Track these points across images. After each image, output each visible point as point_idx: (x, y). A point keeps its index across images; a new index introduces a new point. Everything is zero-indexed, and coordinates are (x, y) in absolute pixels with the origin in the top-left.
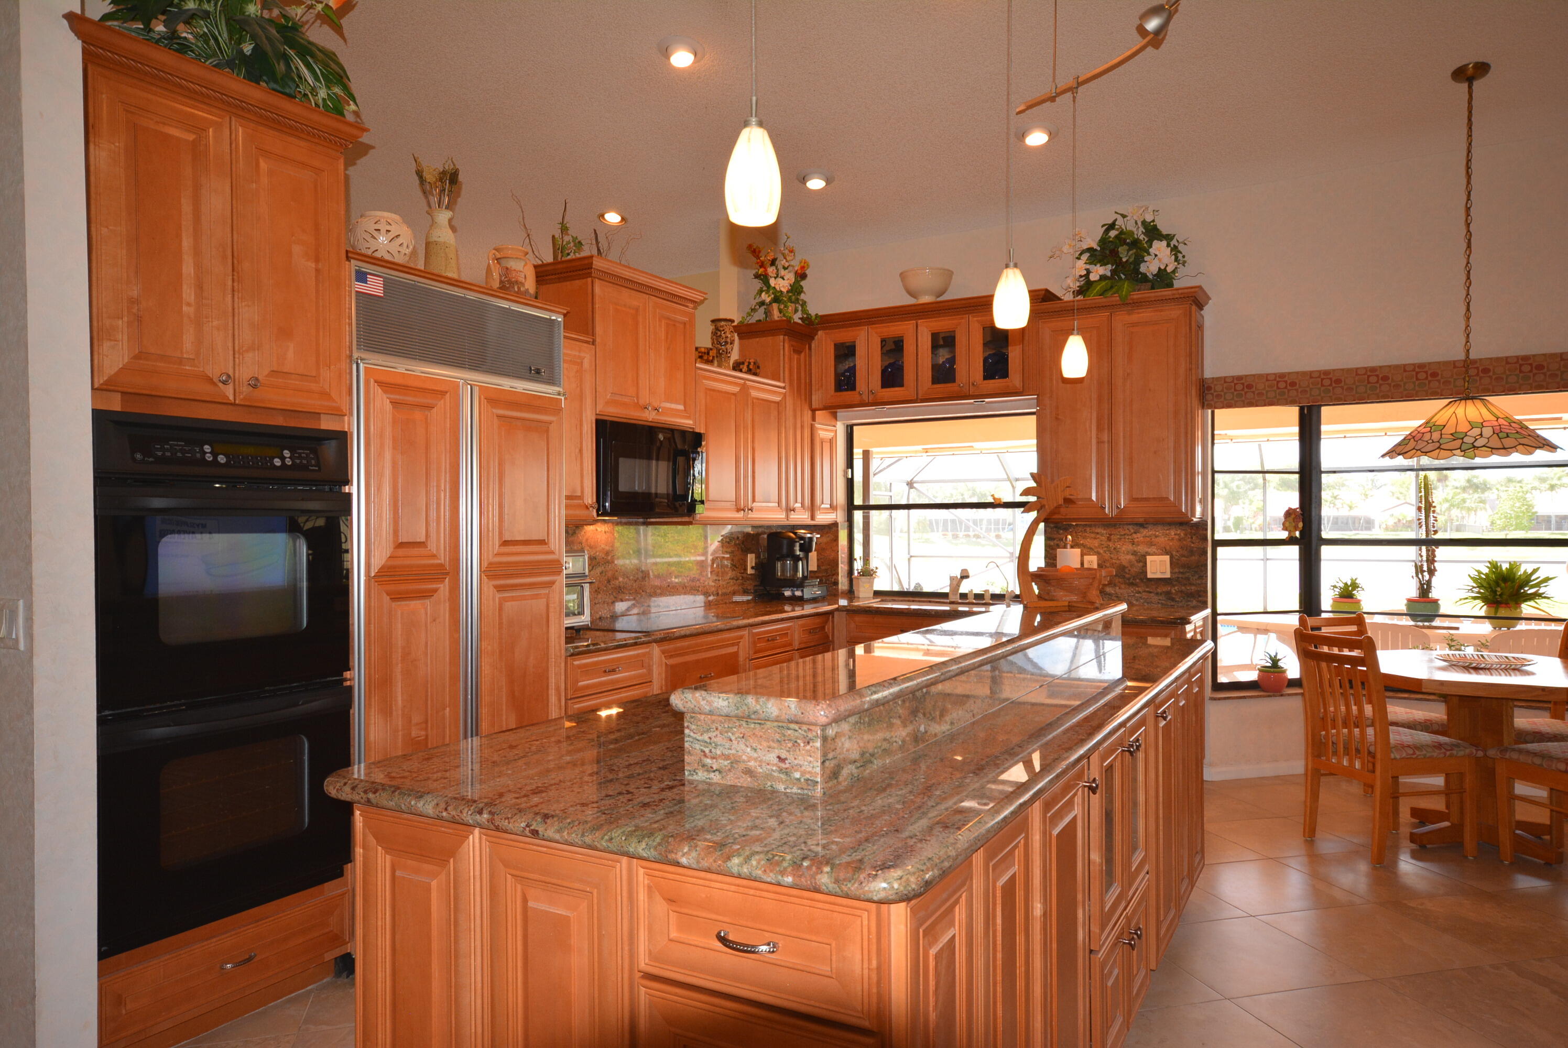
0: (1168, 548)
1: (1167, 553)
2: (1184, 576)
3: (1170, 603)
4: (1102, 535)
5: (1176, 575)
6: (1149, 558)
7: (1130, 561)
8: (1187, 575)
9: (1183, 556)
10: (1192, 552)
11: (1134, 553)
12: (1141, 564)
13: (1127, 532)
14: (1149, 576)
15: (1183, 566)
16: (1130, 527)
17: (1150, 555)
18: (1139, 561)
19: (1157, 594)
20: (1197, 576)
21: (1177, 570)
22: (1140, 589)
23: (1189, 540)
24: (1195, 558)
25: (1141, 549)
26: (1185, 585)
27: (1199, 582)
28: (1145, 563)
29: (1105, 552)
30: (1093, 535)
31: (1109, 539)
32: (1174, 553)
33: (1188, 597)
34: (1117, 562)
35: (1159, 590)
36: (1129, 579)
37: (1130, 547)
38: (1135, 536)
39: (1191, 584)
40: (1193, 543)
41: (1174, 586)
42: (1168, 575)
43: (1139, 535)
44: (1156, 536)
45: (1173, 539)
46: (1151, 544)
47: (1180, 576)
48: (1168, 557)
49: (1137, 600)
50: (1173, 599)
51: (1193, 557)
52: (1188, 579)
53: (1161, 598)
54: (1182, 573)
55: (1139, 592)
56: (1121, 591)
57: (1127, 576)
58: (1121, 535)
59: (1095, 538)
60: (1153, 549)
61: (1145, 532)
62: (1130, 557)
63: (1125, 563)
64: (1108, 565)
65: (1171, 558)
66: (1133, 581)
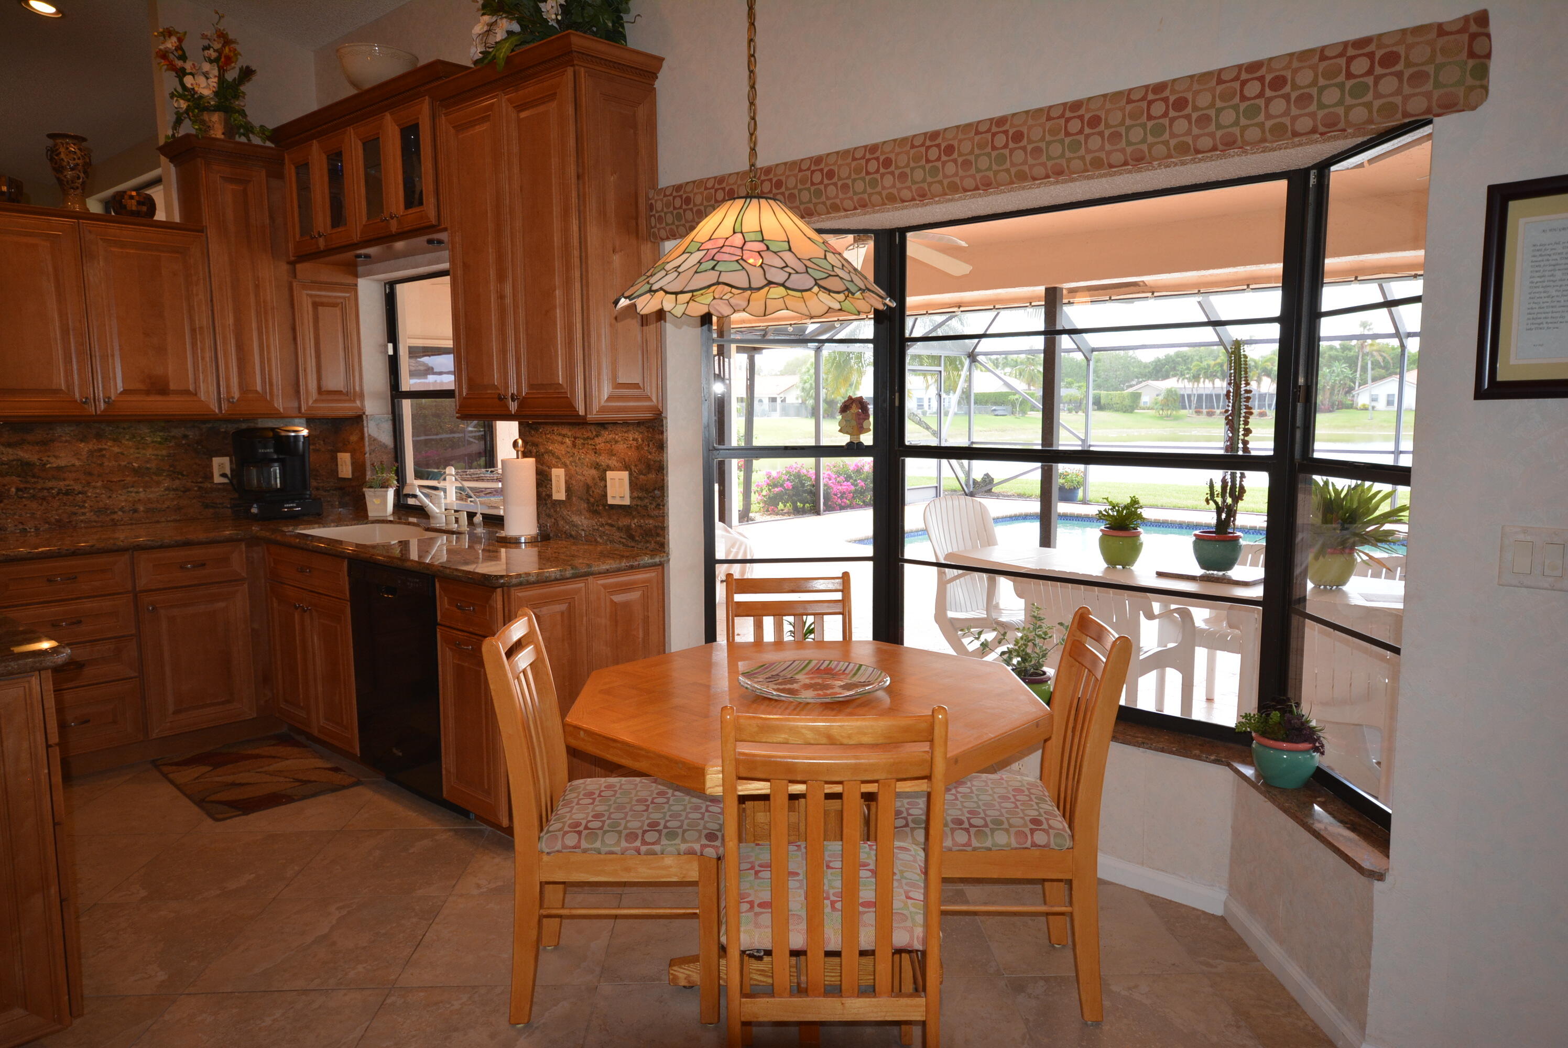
0: (627, 460)
1: (626, 468)
2: (643, 504)
3: (628, 541)
4: (568, 438)
5: (635, 503)
6: (609, 474)
7: (593, 479)
8: (646, 502)
9: (641, 473)
10: (649, 468)
11: (597, 466)
12: (602, 484)
13: (589, 434)
14: (610, 501)
15: (642, 488)
16: (593, 428)
17: (610, 469)
18: (600, 479)
19: (618, 528)
20: (656, 505)
21: (635, 494)
22: (602, 521)
23: (646, 448)
24: (652, 476)
25: (603, 460)
26: (643, 517)
27: (656, 513)
28: (606, 482)
29: (571, 463)
30: (560, 438)
31: (574, 445)
32: (633, 468)
33: (646, 535)
34: (583, 479)
35: (620, 524)
36: (592, 504)
37: (593, 458)
38: (597, 440)
39: (650, 517)
40: (650, 453)
41: (634, 518)
42: (627, 502)
43: (600, 441)
44: (616, 442)
45: (631, 447)
46: (611, 453)
47: (639, 503)
48: (627, 474)
49: (600, 537)
50: (632, 537)
52: (645, 507)
53: (622, 534)
54: (641, 499)
55: (602, 525)
56: (586, 522)
57: (591, 500)
58: (585, 441)
59: (562, 443)
60: (613, 462)
61: (606, 437)
62: (593, 472)
63: (589, 481)
64: (574, 482)
65: (630, 475)
66: (595, 508)
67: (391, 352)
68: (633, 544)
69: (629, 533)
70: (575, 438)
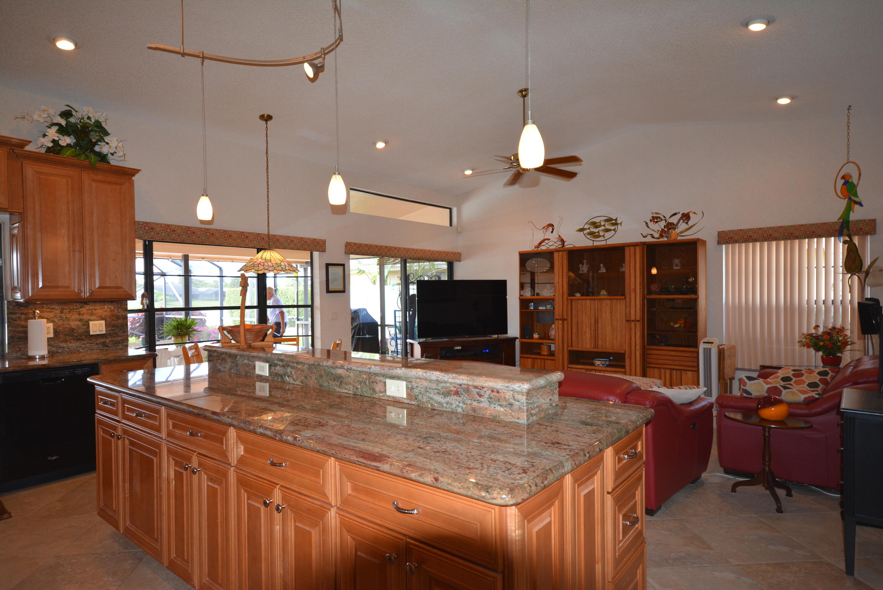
0: (103, 316)
1: (102, 319)
2: (114, 332)
3: (105, 348)
4: (56, 309)
5: (109, 332)
6: (91, 323)
7: (78, 325)
8: (116, 331)
9: (113, 320)
10: (118, 318)
11: (81, 320)
12: (85, 327)
13: (75, 307)
14: (92, 333)
15: (113, 326)
16: (78, 304)
17: (91, 320)
18: (83, 325)
19: (97, 344)
20: (122, 331)
21: (109, 329)
22: (85, 342)
23: (117, 311)
25: (86, 317)
26: (114, 337)
28: (89, 326)
29: (59, 320)
30: (49, 310)
31: (62, 312)
32: (107, 319)
33: (116, 343)
34: (68, 326)
35: (98, 342)
37: (77, 317)
38: (81, 310)
39: (118, 336)
40: (119, 313)
41: (108, 338)
42: (104, 332)
43: (83, 309)
44: (96, 310)
45: (106, 311)
46: (92, 314)
47: (112, 332)
48: (104, 321)
49: (83, 349)
50: (107, 346)
51: (119, 321)
52: (116, 333)
53: (99, 346)
54: (113, 330)
55: (85, 344)
56: (72, 345)
57: (76, 335)
58: (71, 309)
59: (51, 312)
60: (94, 317)
61: (88, 307)
62: (77, 323)
63: (73, 327)
64: (61, 329)
65: (106, 322)
66: (79, 337)
68: (107, 348)
69: (104, 344)
70: (63, 309)
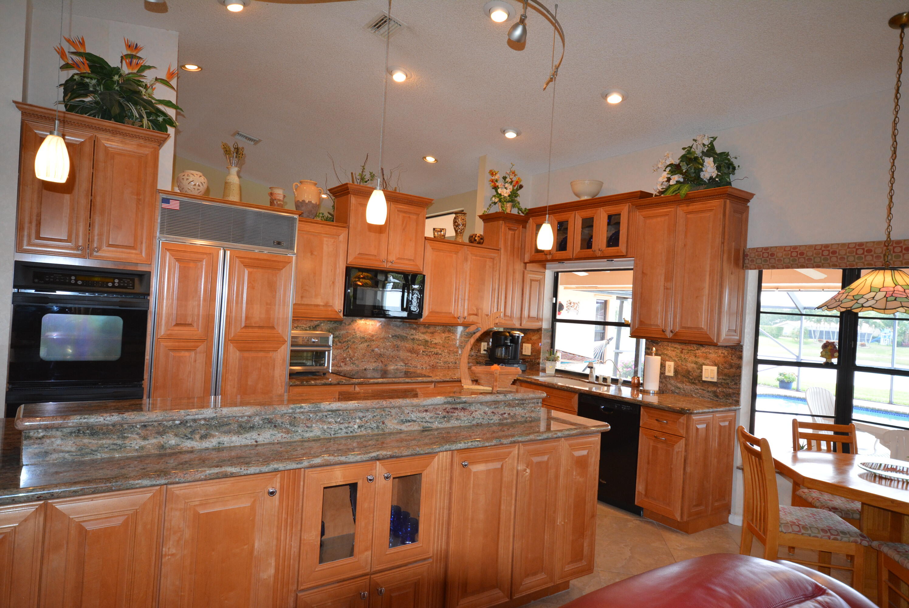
0: (716, 361)
1: (715, 365)
2: (725, 382)
3: (715, 399)
4: (678, 349)
5: (720, 381)
6: (704, 367)
7: (693, 368)
8: (728, 381)
9: (725, 368)
10: (731, 366)
11: (696, 363)
12: (699, 371)
13: (692, 348)
14: (704, 379)
15: (725, 375)
16: (695, 346)
17: (705, 365)
18: (698, 369)
19: (708, 391)
20: (734, 383)
21: (721, 377)
22: (698, 387)
23: (730, 358)
24: (733, 370)
25: (701, 360)
26: (725, 388)
27: (734, 387)
28: (702, 370)
29: (679, 360)
30: (672, 349)
31: (682, 352)
32: (720, 365)
33: (727, 396)
34: (686, 367)
35: (709, 389)
36: (692, 380)
37: (694, 359)
38: (697, 351)
39: (729, 388)
40: (732, 360)
41: (719, 388)
42: (715, 380)
43: (699, 351)
44: (710, 353)
45: (720, 356)
46: (706, 358)
47: (723, 381)
48: (716, 368)
49: (695, 394)
50: (717, 397)
51: (732, 370)
52: (728, 384)
53: (710, 394)
54: (724, 379)
55: (697, 389)
56: (687, 387)
57: (691, 377)
58: (689, 350)
59: (674, 351)
60: (707, 362)
61: (703, 349)
62: (693, 365)
63: (690, 369)
64: (680, 369)
65: (718, 368)
66: (693, 381)
67: (554, 302)
68: (717, 399)
69: (715, 393)
70: (683, 349)
